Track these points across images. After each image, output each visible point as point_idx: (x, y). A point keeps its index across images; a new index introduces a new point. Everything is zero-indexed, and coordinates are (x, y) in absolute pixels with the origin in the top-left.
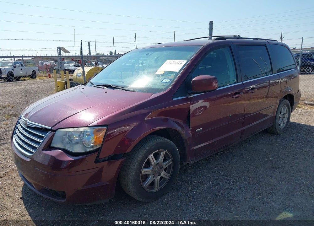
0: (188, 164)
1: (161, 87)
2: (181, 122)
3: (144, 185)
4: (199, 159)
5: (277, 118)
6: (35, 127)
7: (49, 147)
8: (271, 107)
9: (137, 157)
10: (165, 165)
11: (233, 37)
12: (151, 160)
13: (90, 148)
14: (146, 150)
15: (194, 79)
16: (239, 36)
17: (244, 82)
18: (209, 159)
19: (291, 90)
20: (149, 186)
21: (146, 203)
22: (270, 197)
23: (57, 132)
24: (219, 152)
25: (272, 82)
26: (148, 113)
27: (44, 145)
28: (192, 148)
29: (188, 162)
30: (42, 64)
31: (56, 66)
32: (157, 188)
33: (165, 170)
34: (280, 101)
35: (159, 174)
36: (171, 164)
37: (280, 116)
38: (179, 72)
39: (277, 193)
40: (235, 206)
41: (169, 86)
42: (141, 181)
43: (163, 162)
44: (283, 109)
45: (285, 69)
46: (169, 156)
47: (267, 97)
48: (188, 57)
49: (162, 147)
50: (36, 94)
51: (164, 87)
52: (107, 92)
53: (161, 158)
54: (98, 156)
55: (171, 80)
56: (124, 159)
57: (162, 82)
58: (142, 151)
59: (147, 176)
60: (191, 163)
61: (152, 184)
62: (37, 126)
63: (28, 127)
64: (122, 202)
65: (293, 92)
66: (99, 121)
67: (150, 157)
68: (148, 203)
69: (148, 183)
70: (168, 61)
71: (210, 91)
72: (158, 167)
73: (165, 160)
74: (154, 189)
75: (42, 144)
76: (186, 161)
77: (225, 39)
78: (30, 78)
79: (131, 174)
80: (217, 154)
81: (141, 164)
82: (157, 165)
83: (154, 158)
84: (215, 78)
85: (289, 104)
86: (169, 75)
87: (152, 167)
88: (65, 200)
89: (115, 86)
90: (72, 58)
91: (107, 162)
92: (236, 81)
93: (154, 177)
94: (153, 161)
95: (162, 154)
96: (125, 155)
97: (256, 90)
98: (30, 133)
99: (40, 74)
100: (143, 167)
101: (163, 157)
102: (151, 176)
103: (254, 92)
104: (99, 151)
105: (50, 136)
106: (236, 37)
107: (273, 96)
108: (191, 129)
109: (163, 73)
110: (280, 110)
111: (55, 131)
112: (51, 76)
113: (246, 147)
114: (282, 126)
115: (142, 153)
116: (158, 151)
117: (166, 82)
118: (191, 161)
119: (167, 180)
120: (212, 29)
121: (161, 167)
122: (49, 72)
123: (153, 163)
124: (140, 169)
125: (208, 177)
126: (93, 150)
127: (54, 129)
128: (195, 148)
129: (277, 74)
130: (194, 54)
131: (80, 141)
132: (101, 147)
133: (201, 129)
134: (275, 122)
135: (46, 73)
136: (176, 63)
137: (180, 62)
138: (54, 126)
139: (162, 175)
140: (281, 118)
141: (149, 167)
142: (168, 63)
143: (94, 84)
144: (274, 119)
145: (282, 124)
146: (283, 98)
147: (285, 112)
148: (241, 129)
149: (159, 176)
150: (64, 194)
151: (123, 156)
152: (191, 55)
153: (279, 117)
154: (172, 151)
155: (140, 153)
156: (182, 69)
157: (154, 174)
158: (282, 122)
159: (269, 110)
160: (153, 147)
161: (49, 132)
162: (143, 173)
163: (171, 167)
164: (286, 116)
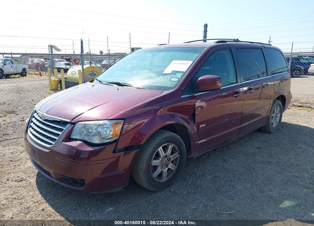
0: (192, 157)
1: (170, 86)
2: (187, 118)
3: (153, 175)
4: (202, 154)
5: (271, 117)
6: (54, 120)
7: (69, 138)
8: (264, 108)
9: (148, 149)
10: (172, 158)
11: (232, 40)
12: (160, 152)
13: (108, 139)
14: (156, 143)
15: (199, 79)
16: (237, 39)
17: (242, 83)
18: (209, 154)
19: (283, 92)
20: (157, 176)
21: (155, 192)
22: (267, 187)
23: (76, 125)
24: (217, 149)
25: (265, 84)
26: (160, 109)
27: (64, 137)
28: (197, 143)
29: (192, 156)
30: (32, 61)
31: (47, 64)
32: (165, 179)
33: (172, 162)
34: (273, 101)
35: (167, 166)
36: (178, 157)
37: (273, 115)
38: (186, 72)
39: (273, 184)
40: (237, 194)
41: (177, 84)
42: (151, 172)
43: (171, 154)
44: (276, 109)
45: (276, 72)
46: (176, 150)
47: (259, 99)
48: (194, 58)
49: (170, 140)
50: (29, 92)
51: (173, 86)
52: (118, 89)
53: (169, 151)
54: (116, 147)
55: (179, 79)
56: (138, 150)
57: (170, 80)
58: (152, 143)
59: (156, 167)
60: (195, 156)
61: (160, 175)
62: (56, 119)
63: (46, 120)
64: (132, 191)
65: (285, 94)
66: (117, 115)
67: (159, 149)
68: (156, 192)
69: (157, 173)
70: (174, 61)
71: (214, 90)
72: (166, 159)
73: (172, 153)
74: (162, 180)
75: (62, 136)
76: (190, 155)
77: (226, 42)
78: (20, 75)
79: (142, 164)
80: (216, 150)
81: (151, 155)
82: (165, 157)
83: (163, 151)
84: (219, 78)
85: (282, 105)
86: (177, 74)
87: (161, 159)
88: (84, 187)
89: (125, 84)
90: (62, 57)
91: (123, 152)
92: (235, 81)
93: (162, 168)
94: (162, 153)
95: (170, 147)
96: (139, 146)
97: (253, 90)
98: (48, 126)
99: (30, 72)
100: (153, 158)
101: (171, 150)
102: (159, 167)
103: (251, 92)
104: (117, 142)
105: (70, 129)
106: (235, 40)
107: (265, 97)
108: (196, 125)
109: (170, 72)
110: (273, 110)
111: (74, 124)
112: (42, 74)
113: (242, 144)
114: (274, 125)
115: (152, 145)
116: (166, 144)
117: (174, 80)
118: (195, 155)
119: (174, 172)
120: (207, 31)
121: (169, 159)
122: (40, 70)
123: (162, 155)
124: (150, 161)
125: (210, 170)
126: (111, 141)
127: (73, 121)
128: (199, 142)
129: (272, 76)
130: (199, 55)
131: (97, 133)
132: (119, 138)
133: (205, 125)
134: (269, 121)
135: (36, 71)
136: (182, 64)
137: (187, 63)
138: (73, 119)
139: (169, 167)
140: (274, 117)
141: (158, 158)
142: (174, 63)
143: (102, 81)
144: (268, 118)
145: (274, 123)
146: (276, 99)
147: (278, 112)
148: (239, 127)
149: (167, 167)
150: (84, 182)
151: (137, 148)
152: (196, 56)
153: (273, 117)
154: (179, 145)
155: (151, 145)
156: (188, 69)
157: (162, 166)
158: (275, 122)
159: (262, 110)
160: (162, 140)
161: (68, 125)
162: (153, 164)
163: (178, 160)
164: (279, 115)
